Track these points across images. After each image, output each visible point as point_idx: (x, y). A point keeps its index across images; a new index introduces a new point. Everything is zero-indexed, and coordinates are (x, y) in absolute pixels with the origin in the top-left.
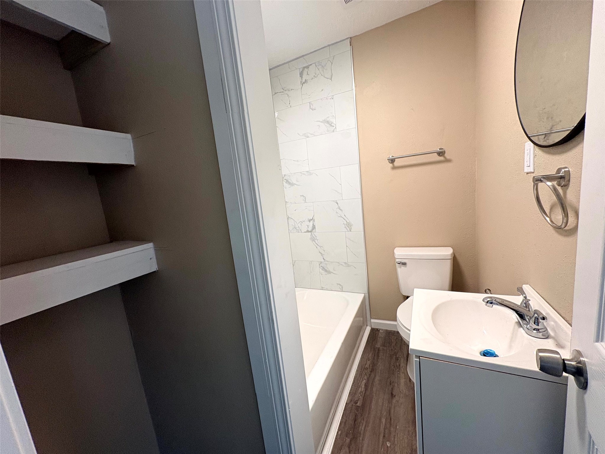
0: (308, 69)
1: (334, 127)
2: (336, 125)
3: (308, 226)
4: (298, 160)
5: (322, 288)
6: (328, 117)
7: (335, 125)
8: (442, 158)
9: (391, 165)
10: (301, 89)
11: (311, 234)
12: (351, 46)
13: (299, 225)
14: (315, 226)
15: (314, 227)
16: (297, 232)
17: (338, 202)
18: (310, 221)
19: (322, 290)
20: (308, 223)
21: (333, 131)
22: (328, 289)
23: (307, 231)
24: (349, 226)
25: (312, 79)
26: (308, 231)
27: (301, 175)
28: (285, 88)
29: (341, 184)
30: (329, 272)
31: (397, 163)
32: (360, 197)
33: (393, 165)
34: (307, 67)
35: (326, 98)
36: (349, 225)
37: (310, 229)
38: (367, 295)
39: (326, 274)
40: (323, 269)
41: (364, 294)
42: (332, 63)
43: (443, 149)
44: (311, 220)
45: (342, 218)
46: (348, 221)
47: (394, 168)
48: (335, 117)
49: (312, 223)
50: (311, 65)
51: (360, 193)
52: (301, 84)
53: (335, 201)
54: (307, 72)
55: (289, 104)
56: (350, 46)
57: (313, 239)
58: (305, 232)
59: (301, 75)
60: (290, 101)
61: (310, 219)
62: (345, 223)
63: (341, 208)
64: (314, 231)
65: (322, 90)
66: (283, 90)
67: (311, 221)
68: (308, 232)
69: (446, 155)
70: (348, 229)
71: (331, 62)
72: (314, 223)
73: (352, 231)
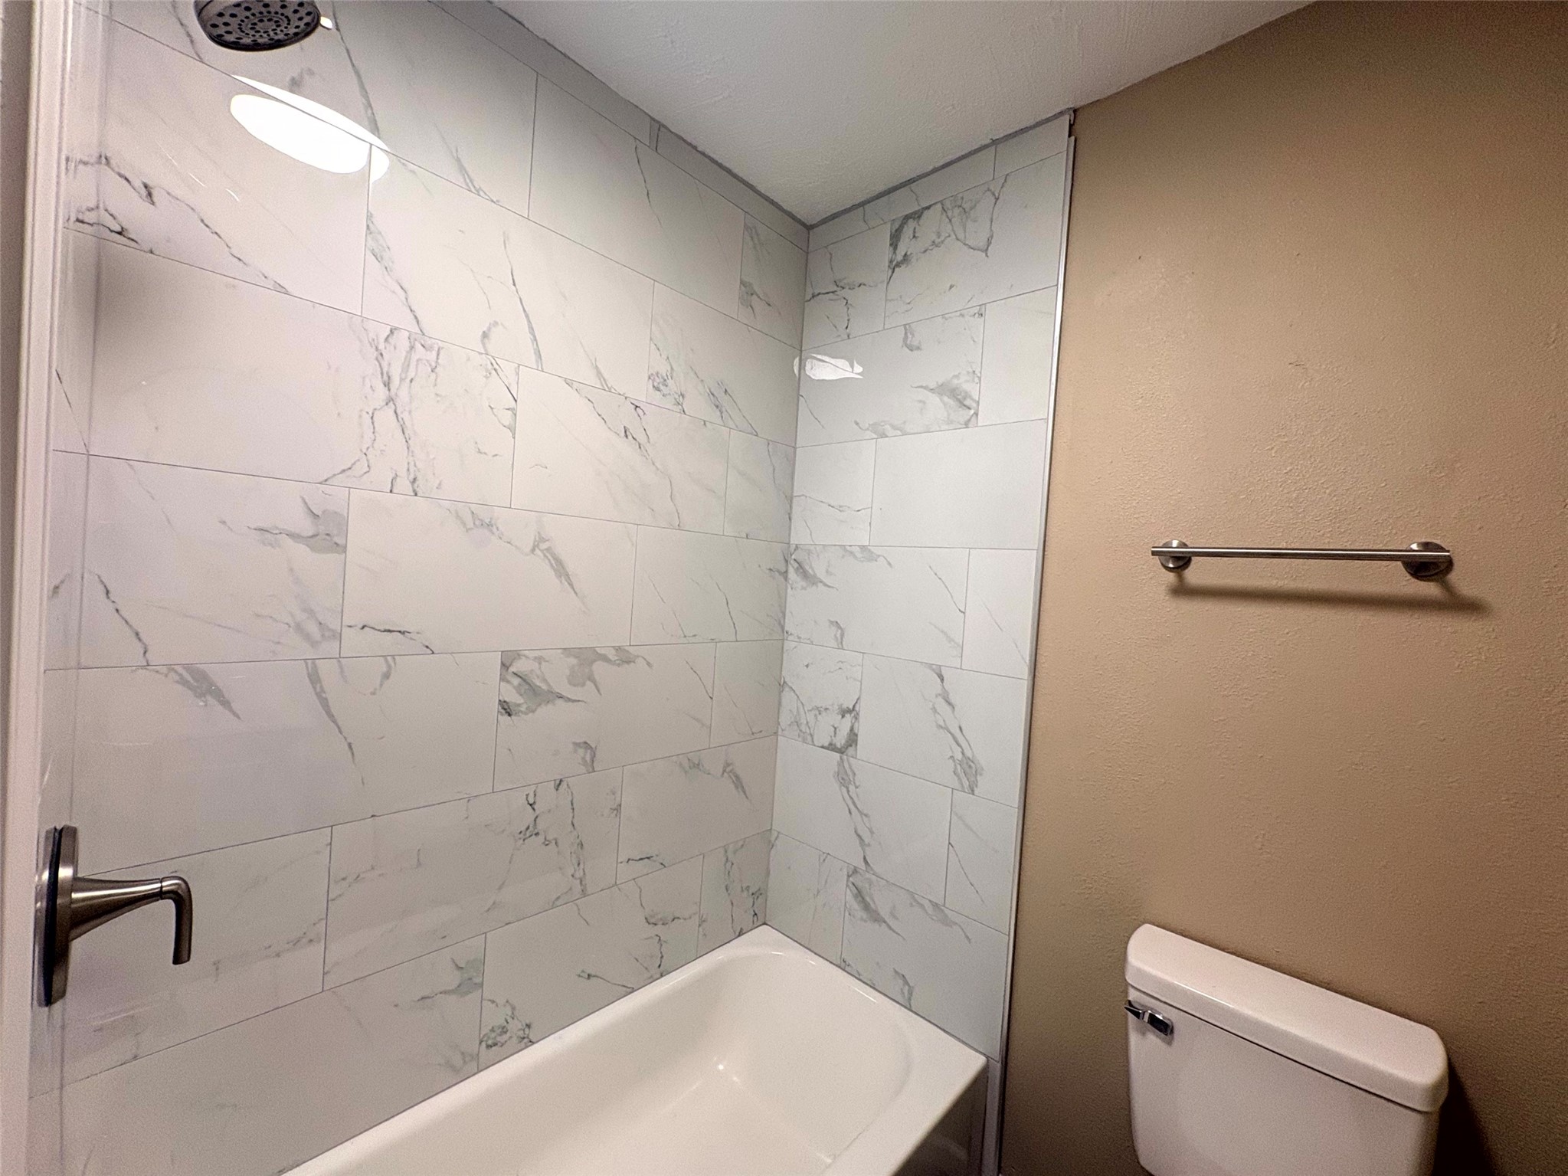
0: (918, 222)
1: (972, 412)
2: (978, 403)
3: (835, 729)
4: (840, 507)
5: (843, 965)
6: (957, 377)
7: (974, 405)
8: (1429, 589)
9: (1171, 577)
10: (888, 283)
11: (839, 759)
12: (1073, 138)
13: (811, 717)
14: (857, 735)
15: (852, 739)
16: (800, 739)
17: (943, 673)
18: (844, 713)
19: (844, 970)
20: (834, 718)
21: (967, 425)
22: (861, 977)
23: (831, 744)
24: (968, 771)
25: (925, 251)
26: (831, 747)
27: (843, 556)
28: (840, 281)
29: (964, 613)
30: (876, 917)
31: (1198, 573)
32: (1025, 672)
33: (1180, 577)
34: (917, 215)
35: (959, 313)
36: (970, 767)
37: (840, 741)
38: (997, 1067)
39: (862, 919)
40: (859, 894)
41: (987, 1057)
42: (997, 199)
43: (1440, 548)
44: (850, 711)
45: (950, 733)
46: (969, 754)
47: (1182, 590)
48: (980, 378)
49: (850, 725)
50: (928, 208)
51: (1028, 661)
52: (889, 267)
53: (934, 667)
54: (914, 232)
55: (847, 328)
56: (1070, 136)
57: (845, 779)
58: (823, 747)
59: (895, 239)
60: (848, 320)
61: (845, 706)
62: (959, 756)
63: (952, 698)
64: (851, 751)
65: (951, 287)
66: (838, 286)
67: (848, 715)
68: (833, 750)
69: (1453, 577)
70: (966, 784)
71: (994, 194)
72: (856, 725)
73: (976, 792)
